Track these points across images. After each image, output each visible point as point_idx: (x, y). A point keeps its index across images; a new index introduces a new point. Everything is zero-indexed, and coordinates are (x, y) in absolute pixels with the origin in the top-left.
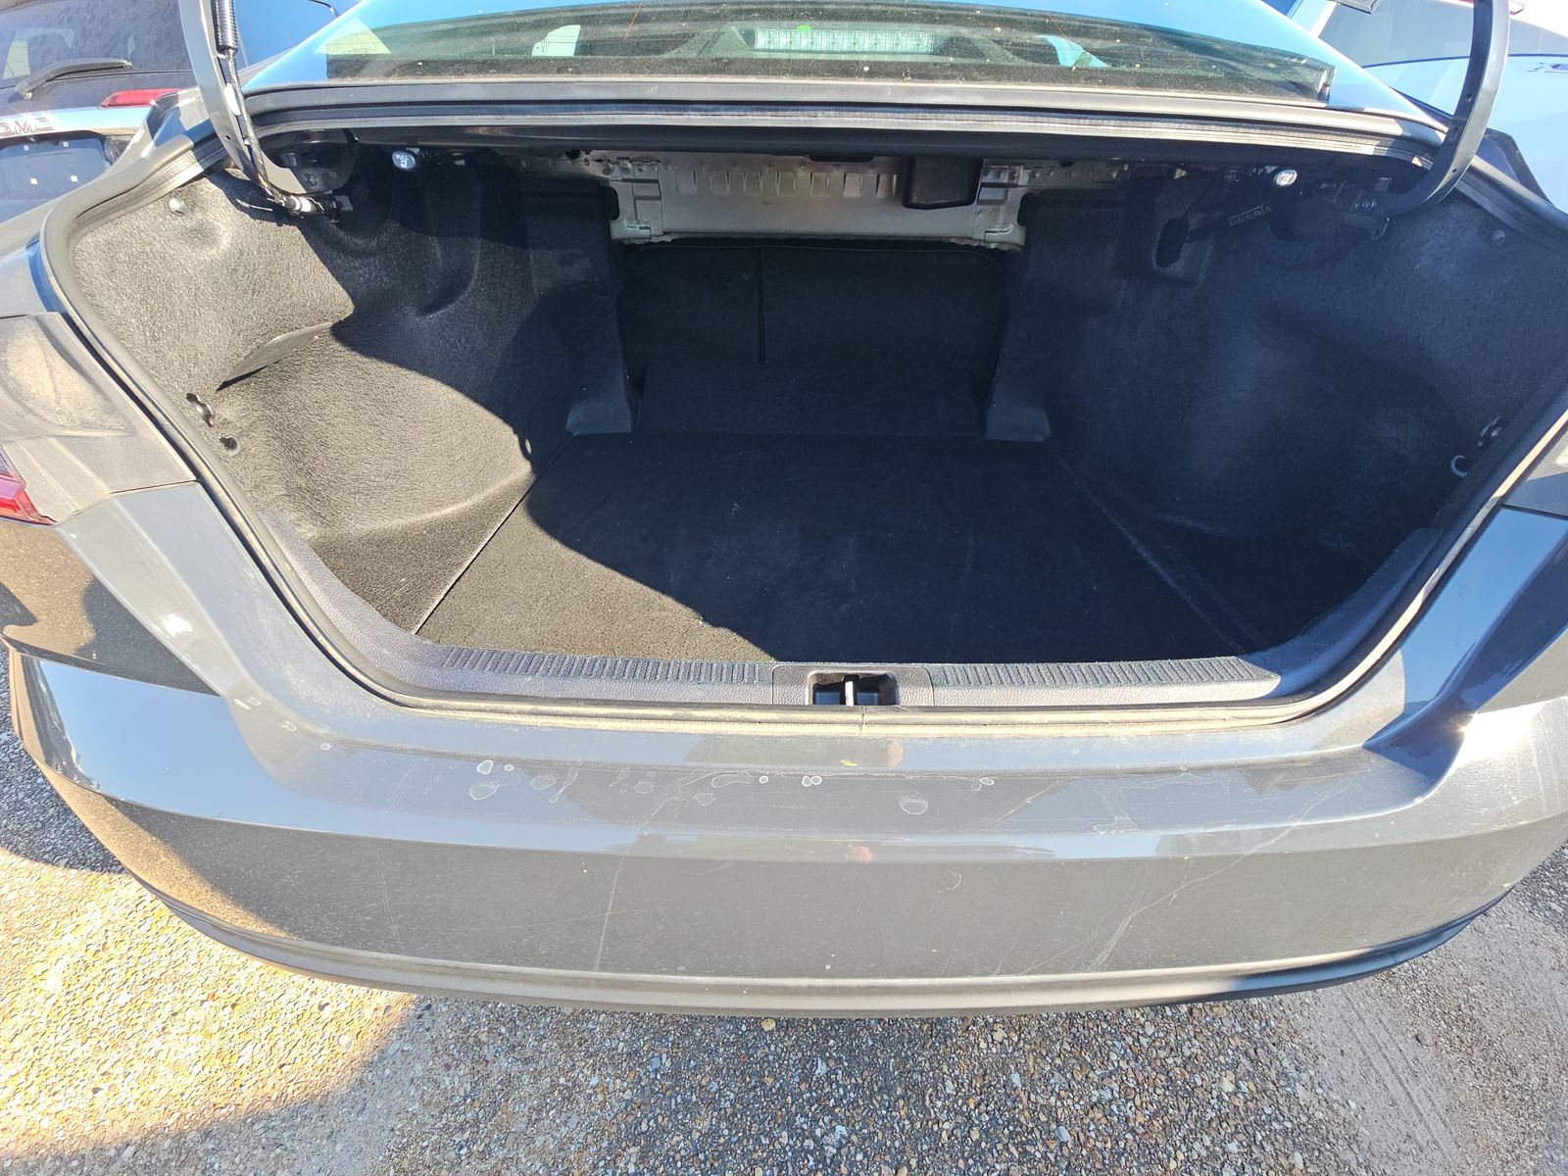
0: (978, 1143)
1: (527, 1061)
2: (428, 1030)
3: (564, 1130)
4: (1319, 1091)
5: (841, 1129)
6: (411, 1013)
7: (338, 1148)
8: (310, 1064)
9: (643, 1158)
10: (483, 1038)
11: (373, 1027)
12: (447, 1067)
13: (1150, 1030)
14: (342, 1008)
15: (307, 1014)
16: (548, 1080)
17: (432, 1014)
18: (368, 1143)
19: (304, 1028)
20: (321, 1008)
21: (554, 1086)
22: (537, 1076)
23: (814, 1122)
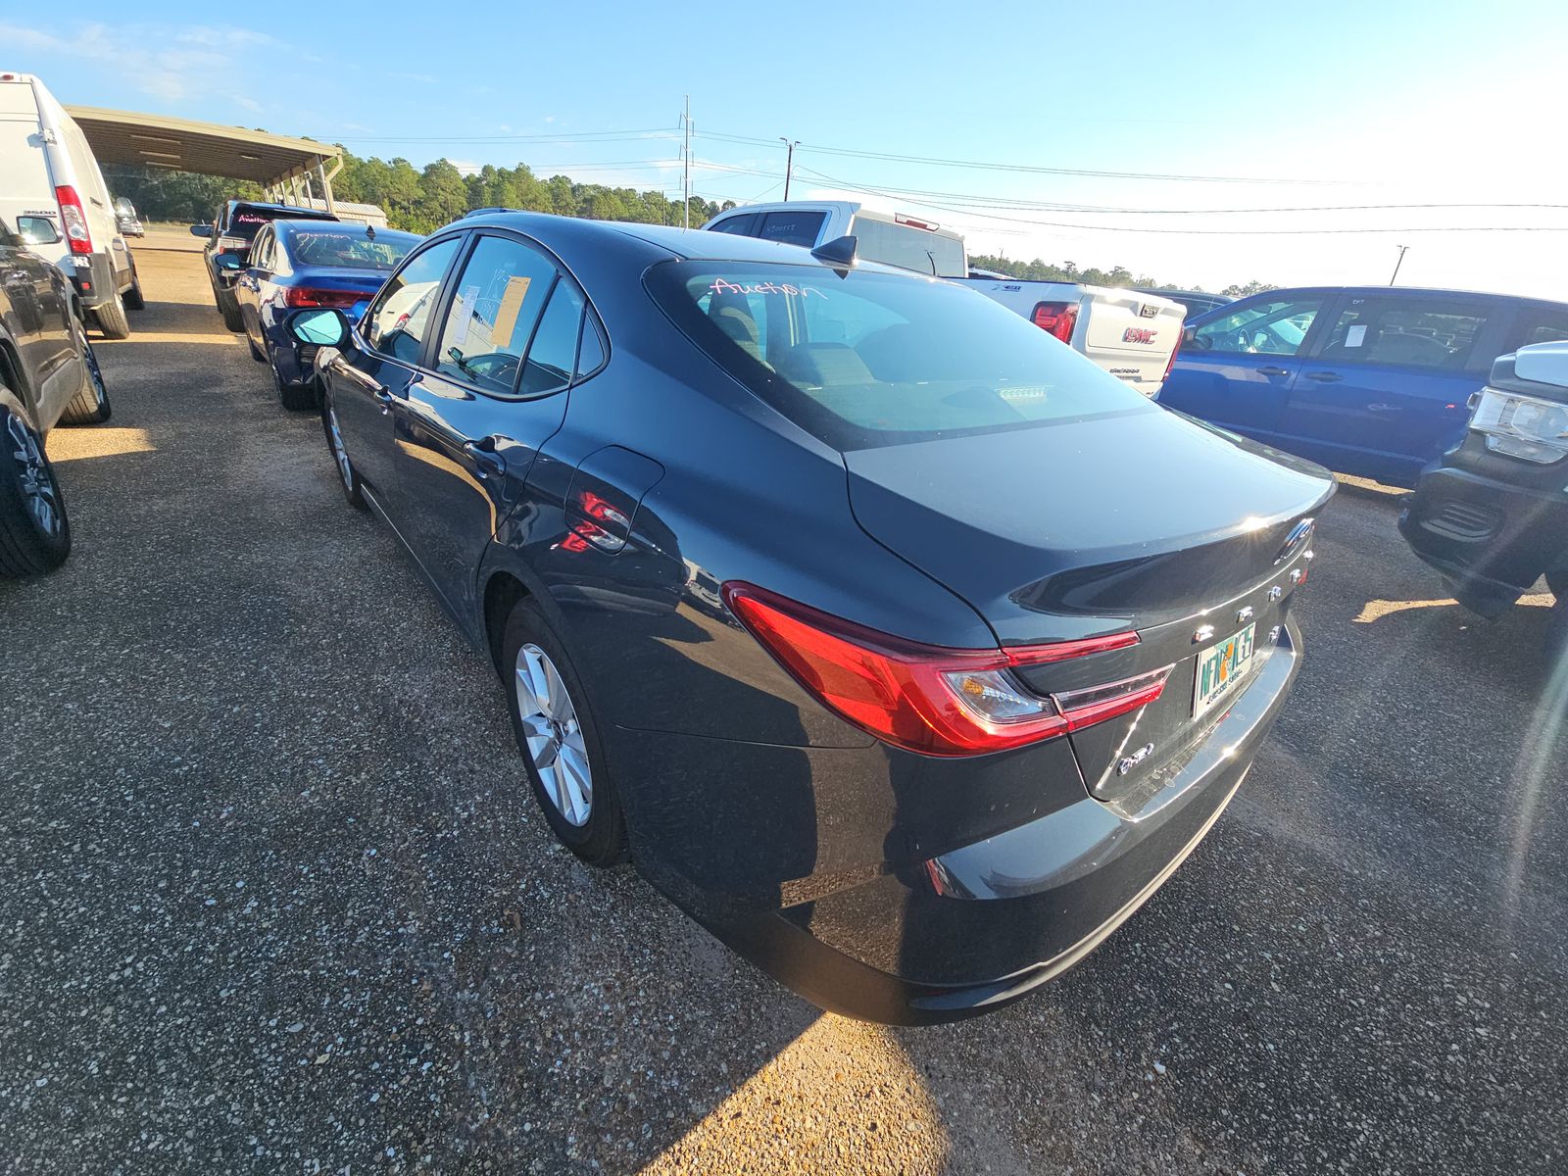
1: (1006, 1040)
2: (943, 1077)
3: (1059, 1049)
5: (1137, 945)
6: (923, 1079)
7: (988, 1168)
8: (913, 1157)
9: (1098, 1026)
10: (974, 1052)
11: (915, 1106)
12: (979, 1081)
14: (882, 1116)
15: (869, 1140)
16: (1026, 1038)
17: (934, 1069)
18: (996, 1150)
19: (881, 1147)
20: (874, 1127)
21: (1031, 1037)
22: (1019, 1041)
23: (1128, 952)
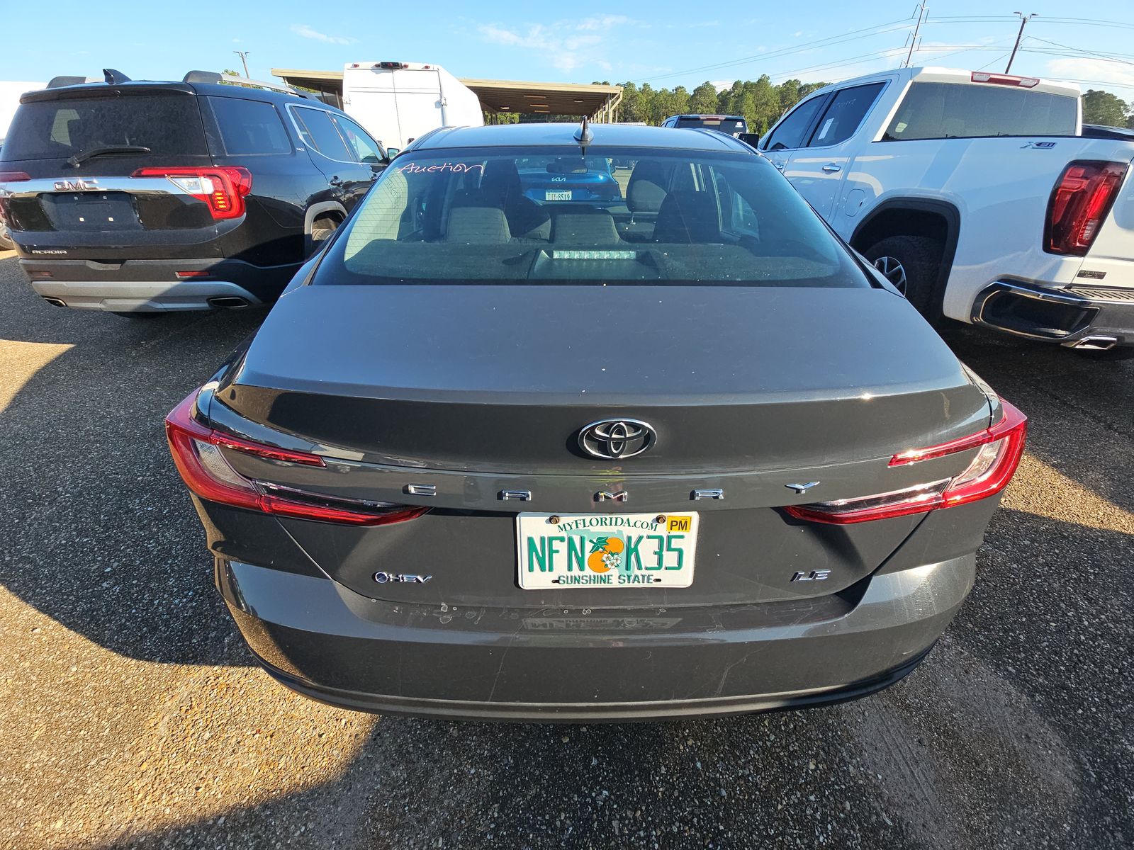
0: (678, 798)
1: (435, 762)
2: (380, 746)
3: (458, 796)
4: (862, 769)
5: (605, 792)
6: (370, 737)
7: (339, 809)
8: (318, 766)
9: (501, 810)
10: (411, 749)
11: (350, 745)
12: (393, 766)
13: (772, 737)
14: (331, 735)
15: (313, 739)
16: (448, 771)
17: (381, 738)
18: (355, 806)
19: (313, 747)
20: (320, 736)
21: (451, 774)
22: (442, 769)
23: (591, 789)
